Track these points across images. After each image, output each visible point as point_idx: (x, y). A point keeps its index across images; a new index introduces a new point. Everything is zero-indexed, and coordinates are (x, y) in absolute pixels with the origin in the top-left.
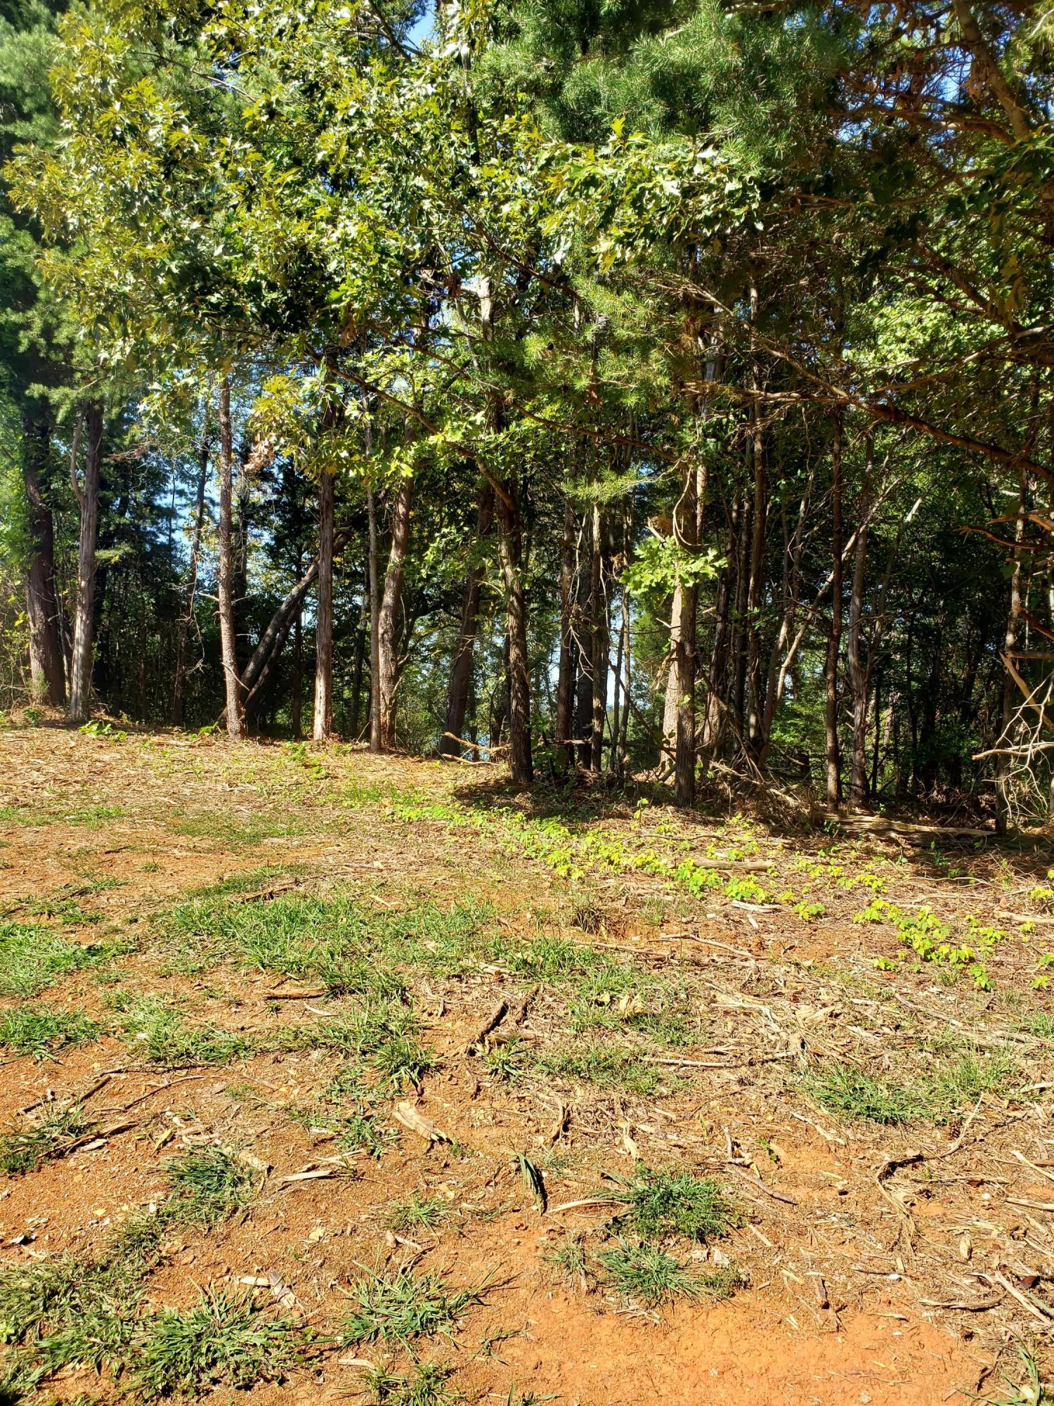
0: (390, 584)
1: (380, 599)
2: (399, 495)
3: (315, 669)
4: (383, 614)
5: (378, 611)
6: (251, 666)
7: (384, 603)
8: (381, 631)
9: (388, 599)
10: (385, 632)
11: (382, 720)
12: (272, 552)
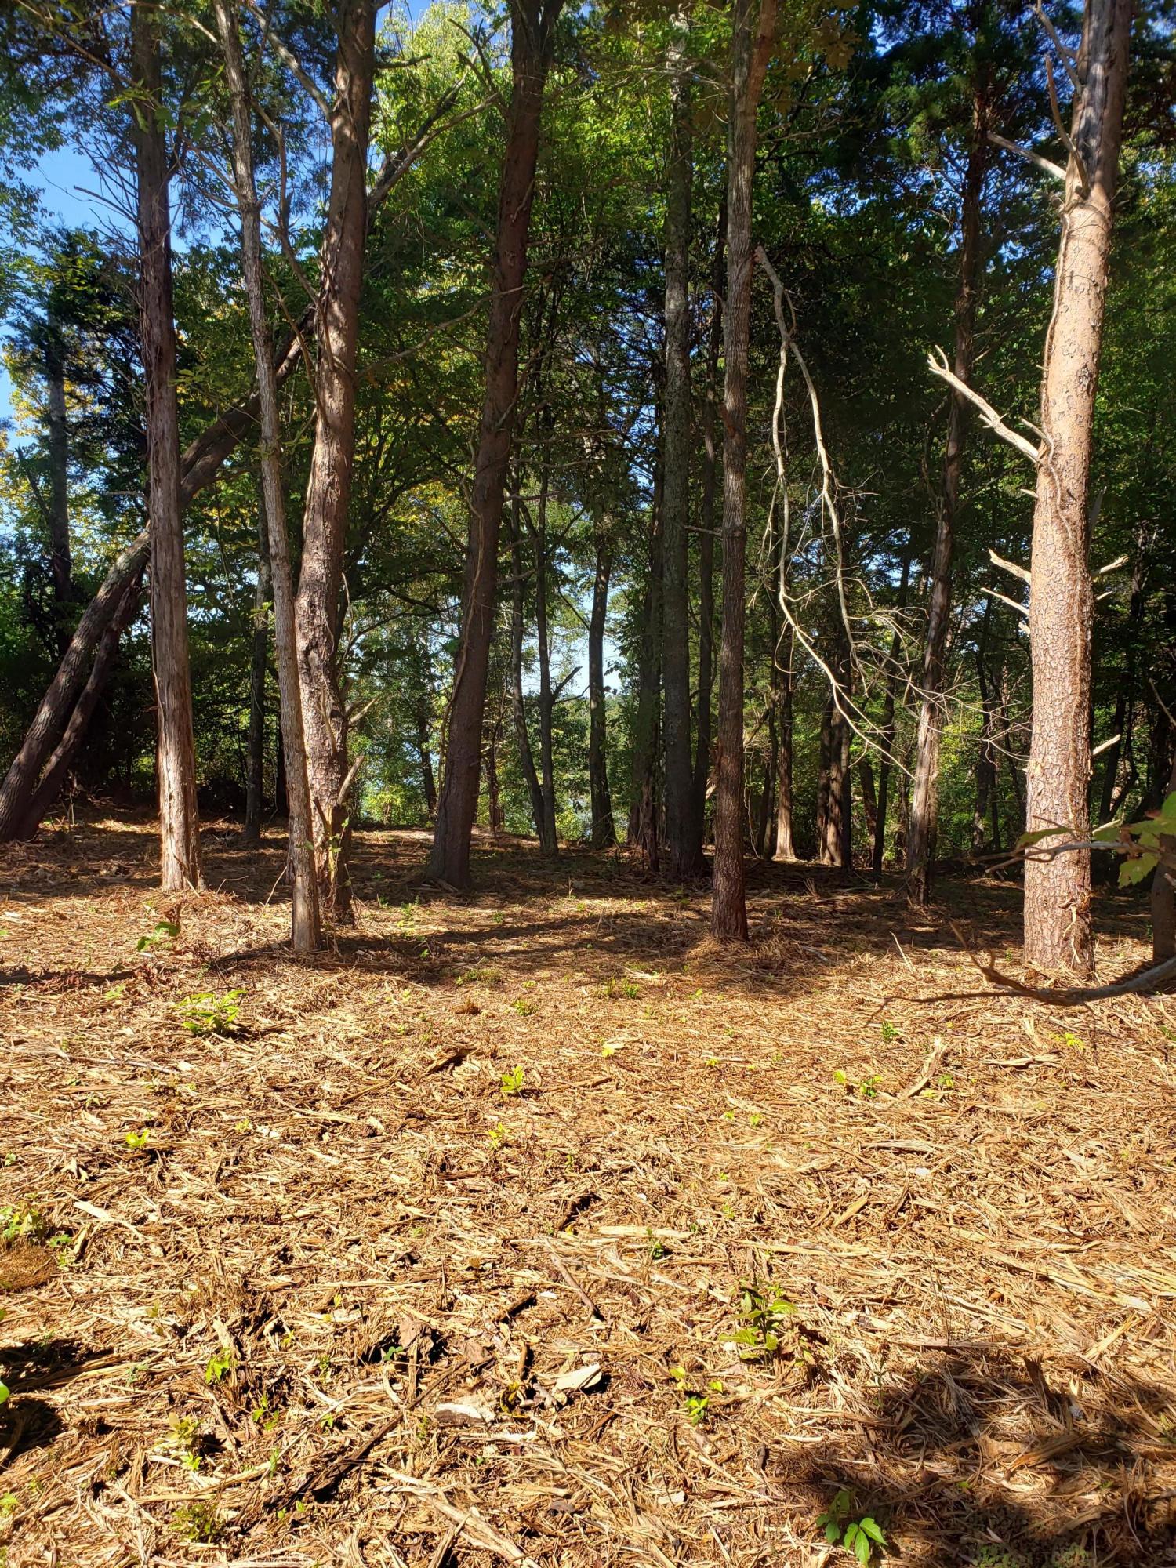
0: (317, 528)
1: (296, 567)
2: (328, 306)
3: (157, 729)
4: (303, 602)
5: (294, 593)
6: (45, 713)
7: (305, 577)
8: (301, 644)
9: (314, 564)
10: (313, 646)
11: (319, 862)
12: (107, 505)
